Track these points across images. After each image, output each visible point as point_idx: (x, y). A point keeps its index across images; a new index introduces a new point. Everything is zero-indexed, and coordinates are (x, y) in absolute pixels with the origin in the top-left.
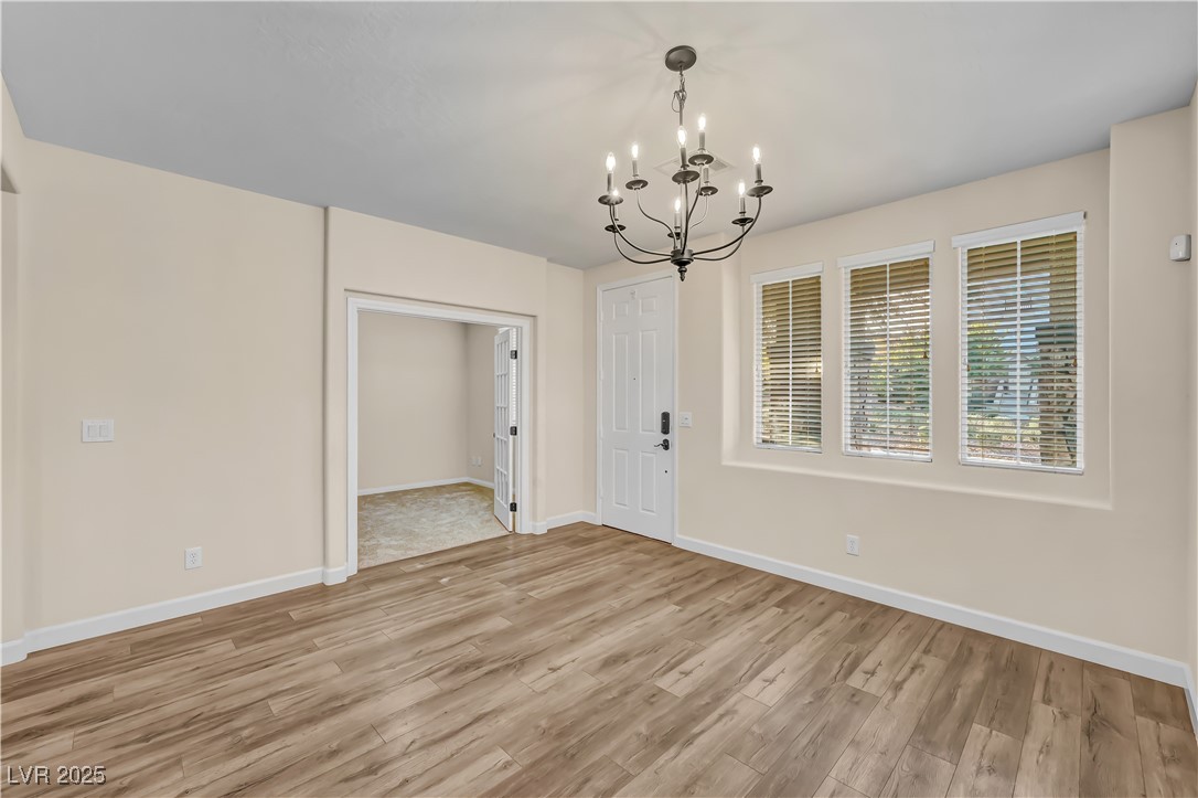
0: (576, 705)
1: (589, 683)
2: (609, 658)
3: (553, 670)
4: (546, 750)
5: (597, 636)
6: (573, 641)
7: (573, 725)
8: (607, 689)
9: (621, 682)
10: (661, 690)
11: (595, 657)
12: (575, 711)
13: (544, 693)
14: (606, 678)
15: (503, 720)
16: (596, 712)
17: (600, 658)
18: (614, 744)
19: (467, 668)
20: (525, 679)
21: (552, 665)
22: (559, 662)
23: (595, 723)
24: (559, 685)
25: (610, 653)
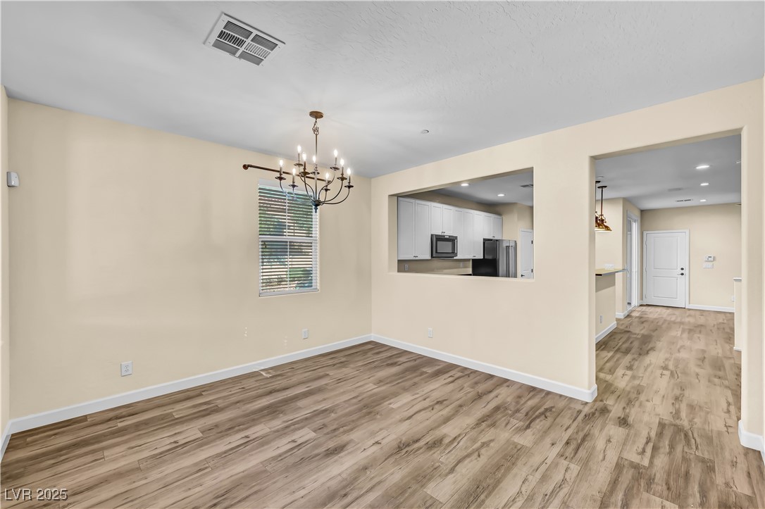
0: (363, 424)
1: (355, 436)
2: (339, 453)
3: (377, 443)
4: (375, 408)
5: (344, 476)
6: (365, 468)
7: (364, 416)
8: (345, 432)
9: (335, 436)
10: (315, 431)
11: (349, 453)
12: (363, 421)
13: (381, 429)
14: (345, 438)
15: (398, 417)
16: (353, 421)
17: (346, 452)
18: (347, 410)
19: (434, 443)
20: (393, 437)
21: (379, 446)
22: (375, 448)
23: (354, 417)
24: (373, 434)
25: (336, 457)
